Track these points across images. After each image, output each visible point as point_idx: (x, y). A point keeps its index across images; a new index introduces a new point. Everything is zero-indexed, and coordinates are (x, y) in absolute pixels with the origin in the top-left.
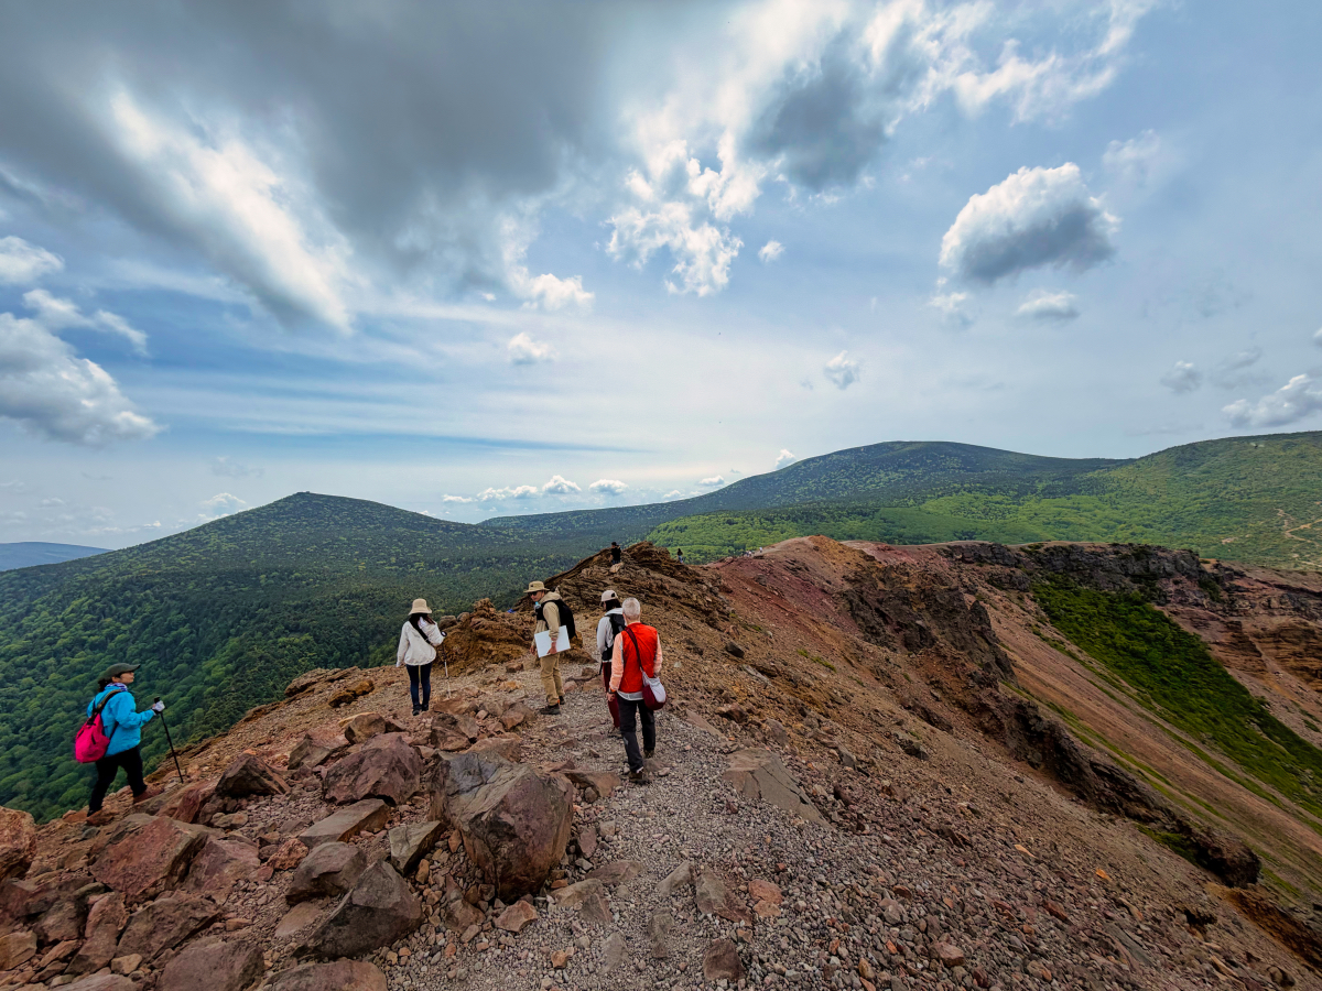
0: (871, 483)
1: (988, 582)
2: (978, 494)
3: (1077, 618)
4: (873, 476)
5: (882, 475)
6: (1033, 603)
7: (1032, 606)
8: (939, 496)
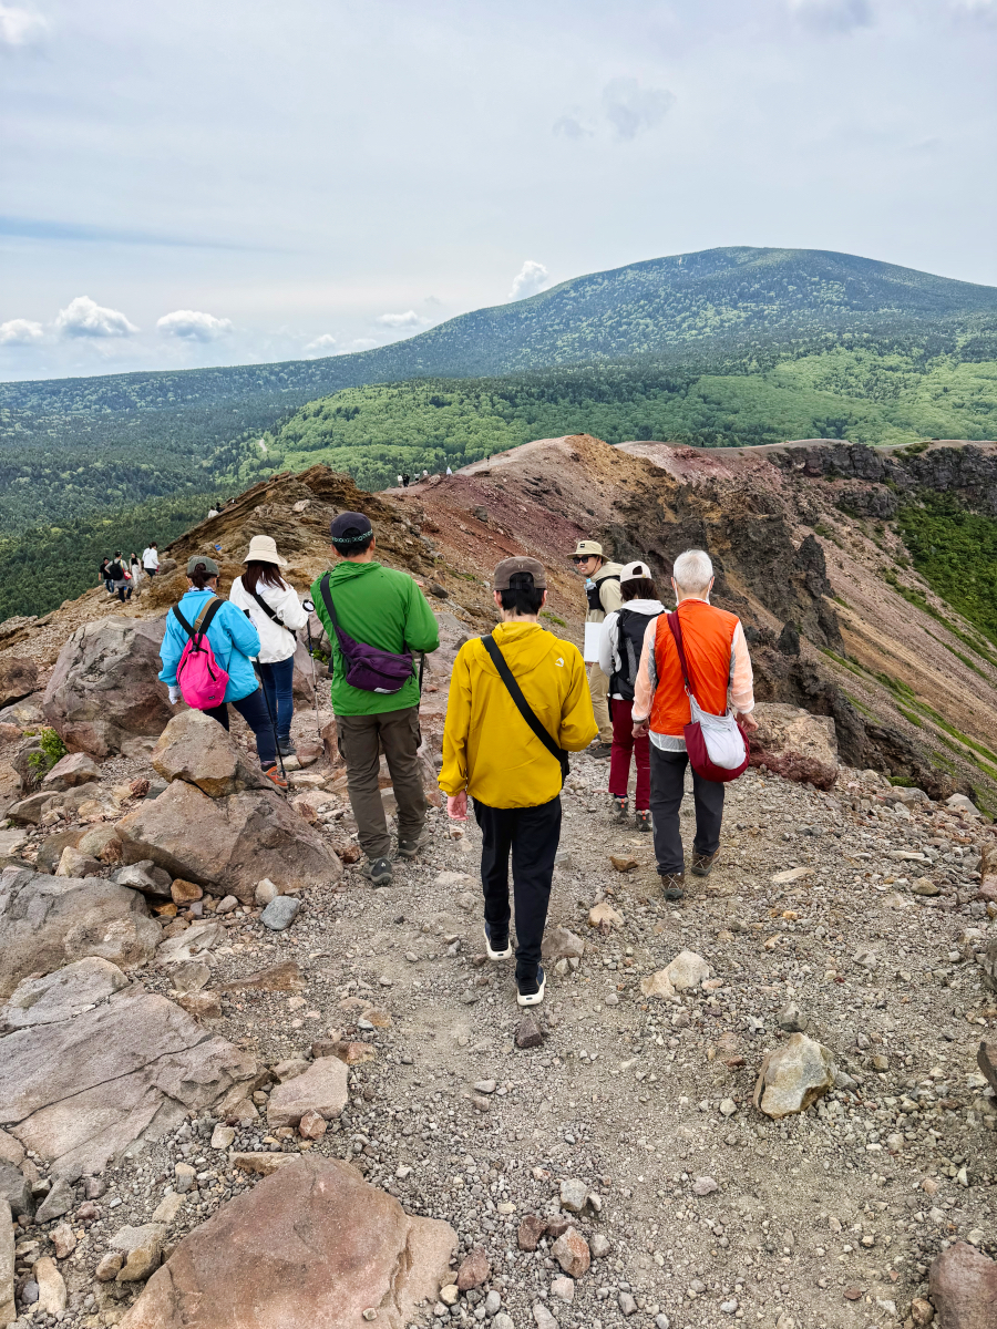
0: (690, 328)
1: (837, 506)
2: (862, 353)
3: (951, 559)
4: (696, 314)
5: (710, 314)
6: (895, 537)
7: (892, 541)
8: (800, 356)
